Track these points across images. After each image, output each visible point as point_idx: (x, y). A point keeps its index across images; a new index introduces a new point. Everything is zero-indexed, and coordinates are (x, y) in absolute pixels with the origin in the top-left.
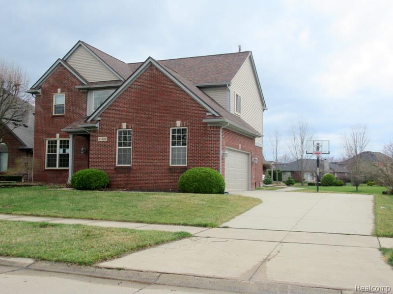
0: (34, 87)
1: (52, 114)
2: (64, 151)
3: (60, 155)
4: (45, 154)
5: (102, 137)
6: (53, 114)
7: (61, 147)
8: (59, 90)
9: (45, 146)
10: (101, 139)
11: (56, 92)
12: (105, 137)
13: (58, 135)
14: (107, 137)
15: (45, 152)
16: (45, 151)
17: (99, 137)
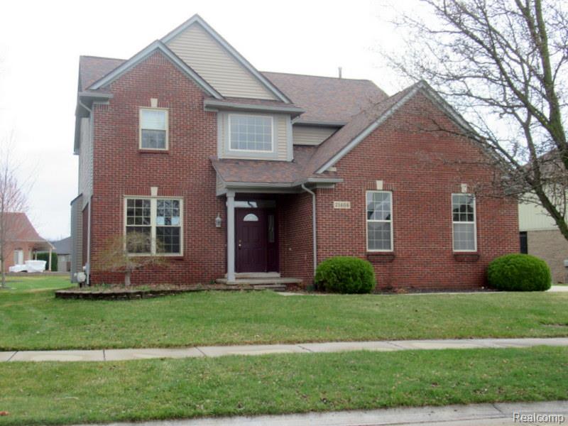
0: (95, 87)
1: (138, 146)
2: (168, 221)
3: (159, 230)
4: (122, 227)
5: (341, 202)
6: (140, 148)
7: (159, 214)
8: (154, 102)
9: (122, 209)
10: (338, 205)
11: (148, 104)
12: (346, 202)
13: (154, 190)
14: (349, 203)
15: (122, 222)
16: (122, 220)
17: (335, 202)
